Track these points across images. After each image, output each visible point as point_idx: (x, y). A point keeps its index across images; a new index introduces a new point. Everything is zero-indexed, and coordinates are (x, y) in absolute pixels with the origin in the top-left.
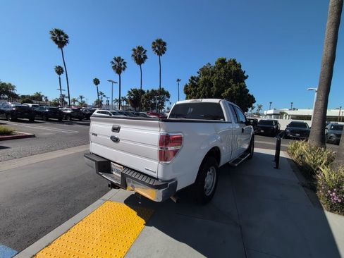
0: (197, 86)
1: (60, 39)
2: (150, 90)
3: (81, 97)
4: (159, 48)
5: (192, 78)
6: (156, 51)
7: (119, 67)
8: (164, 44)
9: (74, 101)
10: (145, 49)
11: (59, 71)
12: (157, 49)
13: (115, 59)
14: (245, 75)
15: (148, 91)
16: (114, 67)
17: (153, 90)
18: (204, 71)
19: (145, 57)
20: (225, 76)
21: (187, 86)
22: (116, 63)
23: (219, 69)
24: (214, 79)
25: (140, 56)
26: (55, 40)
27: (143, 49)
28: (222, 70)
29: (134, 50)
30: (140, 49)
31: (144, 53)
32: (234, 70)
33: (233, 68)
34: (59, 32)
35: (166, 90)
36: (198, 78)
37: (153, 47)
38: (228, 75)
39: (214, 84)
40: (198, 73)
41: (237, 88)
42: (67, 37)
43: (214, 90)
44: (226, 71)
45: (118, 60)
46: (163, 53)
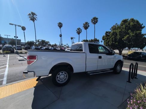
0: (109, 36)
1: (60, 25)
2: (90, 40)
3: (67, 44)
4: (94, 21)
5: (107, 32)
6: (93, 23)
7: (79, 32)
8: (97, 19)
9: (65, 46)
11: (61, 36)
12: (93, 21)
13: (78, 29)
14: (143, 26)
15: (89, 40)
16: (77, 32)
17: (91, 40)
18: (114, 28)
19: (89, 26)
20: (125, 29)
21: (104, 36)
22: (78, 30)
23: (122, 25)
24: (118, 31)
25: (86, 26)
26: (59, 26)
27: (88, 23)
28: (124, 26)
29: (84, 24)
30: (86, 23)
31: (88, 24)
32: (132, 25)
33: (132, 24)
34: (60, 23)
35: (97, 39)
36: (110, 32)
37: (92, 21)
38: (128, 28)
39: (118, 34)
40: (110, 29)
41: (133, 34)
42: (62, 24)
43: (118, 37)
44: (126, 26)
45: (79, 29)
46: (97, 22)
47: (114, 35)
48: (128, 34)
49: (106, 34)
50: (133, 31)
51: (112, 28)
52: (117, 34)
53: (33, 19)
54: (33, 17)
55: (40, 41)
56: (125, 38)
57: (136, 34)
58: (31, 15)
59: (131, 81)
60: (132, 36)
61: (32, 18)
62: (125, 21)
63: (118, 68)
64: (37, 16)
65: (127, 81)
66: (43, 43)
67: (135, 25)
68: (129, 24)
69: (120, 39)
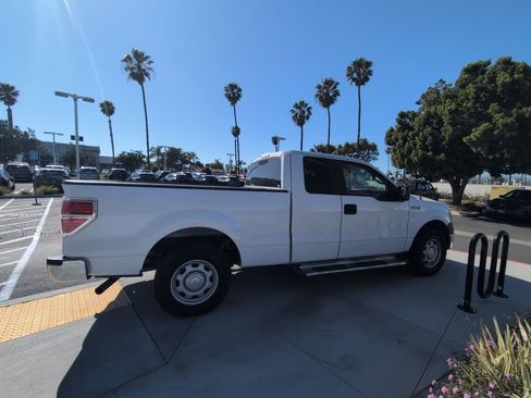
0: (412, 129)
1: (233, 94)
2: (343, 145)
4: (359, 74)
5: (402, 115)
6: (354, 80)
7: (301, 116)
8: (369, 64)
10: (336, 80)
11: (236, 132)
12: (355, 75)
13: (296, 106)
15: (340, 147)
16: (295, 118)
17: (347, 145)
18: (432, 98)
19: (337, 94)
20: (477, 99)
21: (392, 130)
22: (297, 111)
23: (463, 87)
24: (444, 110)
25: (327, 94)
26: (228, 97)
27: (332, 82)
28: (471, 89)
29: (319, 87)
30: (329, 83)
31: (335, 87)
32: (504, 85)
33: (502, 78)
34: (233, 87)
35: (370, 142)
36: (415, 115)
37: (348, 75)
38: (486, 96)
39: (446, 120)
40: (418, 103)
41: (509, 120)
42: (240, 90)
43: (447, 131)
44: (480, 90)
45: (301, 105)
46: (367, 79)
47: (430, 124)
48: (489, 118)
49: (399, 122)
50: (506, 107)
51: (424, 97)
52: (441, 122)
53: (139, 76)
54: (139, 68)
55: (163, 151)
56: (476, 133)
57: (520, 118)
58: (134, 60)
59: (472, 305)
60: (505, 125)
61: (135, 71)
62: (474, 71)
63: (431, 251)
64: (152, 66)
65: (459, 307)
66: (175, 158)
67: (514, 82)
68: (492, 80)
69: (456, 140)
